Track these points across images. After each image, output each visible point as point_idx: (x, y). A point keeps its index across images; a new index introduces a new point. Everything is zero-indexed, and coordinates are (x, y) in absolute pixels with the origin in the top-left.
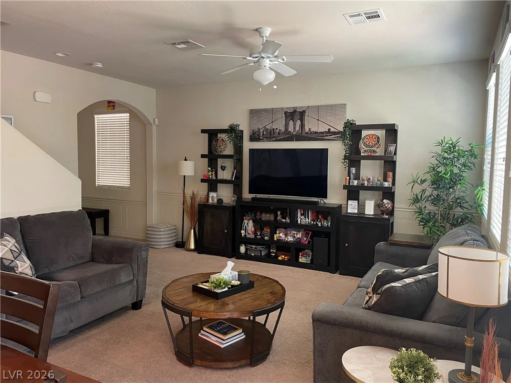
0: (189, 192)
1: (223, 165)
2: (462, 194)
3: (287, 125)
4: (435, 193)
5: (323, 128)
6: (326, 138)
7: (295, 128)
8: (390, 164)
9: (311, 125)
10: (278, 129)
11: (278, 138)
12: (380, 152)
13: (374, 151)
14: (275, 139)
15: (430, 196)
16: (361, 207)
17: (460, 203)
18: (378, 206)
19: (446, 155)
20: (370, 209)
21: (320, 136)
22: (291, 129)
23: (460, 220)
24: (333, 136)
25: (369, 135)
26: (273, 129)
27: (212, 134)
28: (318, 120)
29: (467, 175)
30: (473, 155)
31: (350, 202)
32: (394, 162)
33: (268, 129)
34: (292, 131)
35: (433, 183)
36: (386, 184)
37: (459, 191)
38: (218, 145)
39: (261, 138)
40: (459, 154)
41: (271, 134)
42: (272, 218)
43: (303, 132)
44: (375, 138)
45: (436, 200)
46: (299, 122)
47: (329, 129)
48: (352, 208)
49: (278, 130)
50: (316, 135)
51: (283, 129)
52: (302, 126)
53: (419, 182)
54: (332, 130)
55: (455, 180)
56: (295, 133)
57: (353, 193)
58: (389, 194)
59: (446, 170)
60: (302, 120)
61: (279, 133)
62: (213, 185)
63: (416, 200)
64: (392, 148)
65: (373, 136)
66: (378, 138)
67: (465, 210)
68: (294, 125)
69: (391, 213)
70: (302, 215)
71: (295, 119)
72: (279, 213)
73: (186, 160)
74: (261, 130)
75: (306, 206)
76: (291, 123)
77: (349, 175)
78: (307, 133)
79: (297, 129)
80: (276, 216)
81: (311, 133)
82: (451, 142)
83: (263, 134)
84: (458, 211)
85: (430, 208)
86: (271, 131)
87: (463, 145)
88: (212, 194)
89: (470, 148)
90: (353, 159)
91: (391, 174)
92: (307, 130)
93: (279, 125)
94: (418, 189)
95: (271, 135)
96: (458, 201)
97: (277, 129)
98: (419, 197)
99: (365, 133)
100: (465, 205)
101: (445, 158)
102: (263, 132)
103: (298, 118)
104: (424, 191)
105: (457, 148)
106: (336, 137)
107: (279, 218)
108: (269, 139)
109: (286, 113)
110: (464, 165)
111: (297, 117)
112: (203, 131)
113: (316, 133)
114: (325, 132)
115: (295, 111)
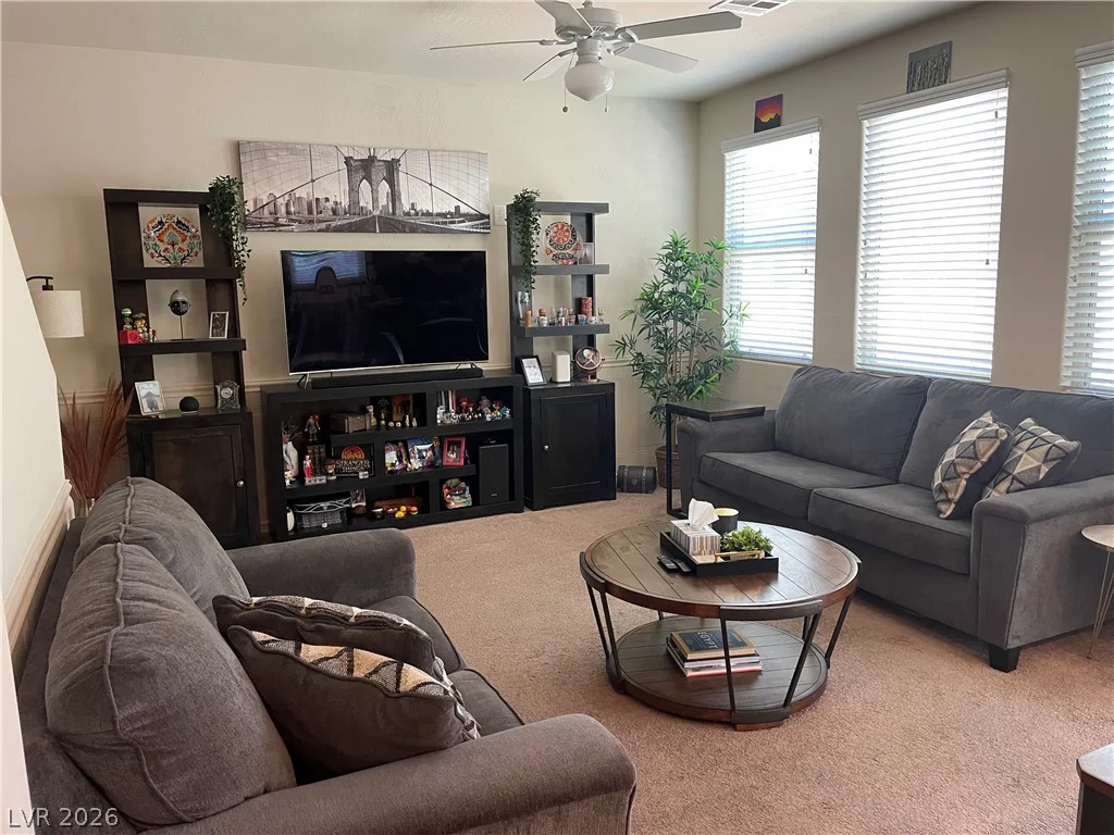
1: (178, 298)
3: (353, 190)
5: (443, 204)
6: (452, 226)
7: (375, 200)
9: (415, 196)
10: (332, 199)
11: (333, 224)
14: (323, 225)
21: (438, 223)
22: (365, 201)
24: (467, 224)
25: (556, 225)
26: (317, 200)
27: (122, 205)
28: (431, 185)
31: (526, 362)
33: (301, 198)
34: (370, 208)
38: (166, 239)
39: (282, 221)
41: (310, 212)
43: (397, 211)
44: (567, 231)
46: (384, 187)
47: (457, 208)
48: (533, 373)
49: (331, 203)
50: (430, 219)
51: (345, 202)
52: (394, 196)
54: (464, 209)
56: (377, 213)
60: (391, 181)
61: (334, 212)
64: (587, 251)
65: (563, 226)
66: (574, 230)
71: (373, 177)
74: (280, 201)
76: (365, 186)
78: (408, 214)
79: (383, 200)
81: (417, 214)
83: (288, 213)
86: (310, 205)
91: (589, 301)
92: (407, 208)
93: (335, 190)
95: (313, 215)
97: (327, 200)
99: (544, 220)
102: (287, 205)
103: (381, 176)
106: (472, 227)
108: (308, 227)
109: (348, 160)
111: (379, 172)
113: (428, 214)
114: (450, 213)
115: (372, 159)
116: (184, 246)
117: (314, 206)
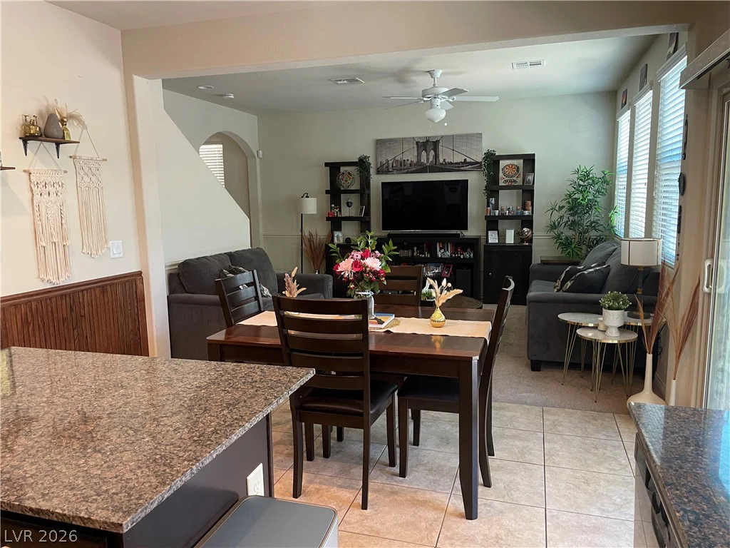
0: (306, 233)
1: (349, 201)
2: (596, 218)
3: (419, 155)
4: (571, 218)
5: (458, 159)
6: (462, 168)
7: (428, 159)
8: (528, 193)
9: (446, 156)
10: (410, 160)
11: (410, 170)
12: (519, 181)
13: (515, 181)
14: (406, 171)
15: (567, 222)
16: (502, 236)
17: (594, 227)
18: (518, 234)
19: (581, 183)
20: (510, 238)
21: (456, 167)
22: (424, 160)
23: (595, 242)
24: (470, 167)
25: (508, 165)
26: (404, 160)
27: (334, 168)
28: (453, 150)
29: (601, 200)
30: (605, 182)
31: (490, 233)
32: (532, 192)
33: (398, 160)
34: (426, 162)
35: (571, 209)
36: (526, 213)
37: (594, 215)
38: (344, 179)
39: (391, 170)
40: (593, 181)
41: (401, 165)
42: (410, 255)
43: (437, 163)
44: (514, 168)
45: (573, 225)
46: (432, 153)
47: (465, 160)
48: (493, 238)
50: (452, 165)
51: (415, 161)
52: (436, 156)
53: (557, 208)
54: (468, 160)
55: (590, 206)
56: (428, 164)
57: (492, 223)
58: (528, 222)
59: (583, 196)
60: (436, 150)
61: (411, 165)
62: (336, 223)
63: (553, 227)
64: (530, 178)
65: (512, 166)
66: (518, 168)
67: (600, 233)
68: (428, 156)
69: (530, 240)
70: (441, 249)
71: (428, 149)
72: (415, 249)
73: (307, 197)
74: (390, 162)
75: (445, 239)
76: (424, 153)
77: (488, 206)
78: (442, 164)
79: (431, 159)
80: (413, 251)
81: (446, 164)
82: (585, 170)
83: (393, 166)
84: (593, 234)
85: (567, 233)
86: (401, 162)
87: (596, 173)
88: (336, 234)
89: (603, 175)
90: (492, 190)
91: (530, 202)
92: (441, 161)
93: (411, 156)
94: (556, 216)
95: (402, 167)
96: (593, 225)
97: (408, 160)
98: (556, 223)
99: (503, 163)
100: (600, 228)
101: (580, 186)
102: (393, 164)
103: (431, 148)
104: (561, 217)
105: (591, 176)
106: (472, 168)
107: (415, 254)
108: (400, 172)
109: (417, 143)
110: (598, 191)
111: (430, 147)
112: (327, 164)
113: (451, 163)
114: (461, 162)
115: (428, 141)
116: (350, 182)
117: (403, 163)
